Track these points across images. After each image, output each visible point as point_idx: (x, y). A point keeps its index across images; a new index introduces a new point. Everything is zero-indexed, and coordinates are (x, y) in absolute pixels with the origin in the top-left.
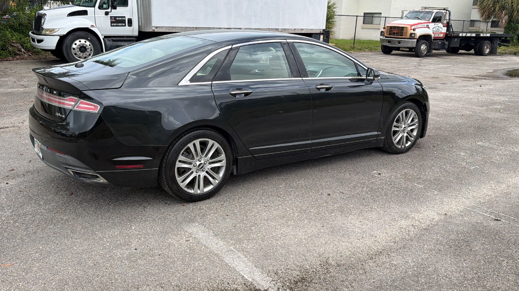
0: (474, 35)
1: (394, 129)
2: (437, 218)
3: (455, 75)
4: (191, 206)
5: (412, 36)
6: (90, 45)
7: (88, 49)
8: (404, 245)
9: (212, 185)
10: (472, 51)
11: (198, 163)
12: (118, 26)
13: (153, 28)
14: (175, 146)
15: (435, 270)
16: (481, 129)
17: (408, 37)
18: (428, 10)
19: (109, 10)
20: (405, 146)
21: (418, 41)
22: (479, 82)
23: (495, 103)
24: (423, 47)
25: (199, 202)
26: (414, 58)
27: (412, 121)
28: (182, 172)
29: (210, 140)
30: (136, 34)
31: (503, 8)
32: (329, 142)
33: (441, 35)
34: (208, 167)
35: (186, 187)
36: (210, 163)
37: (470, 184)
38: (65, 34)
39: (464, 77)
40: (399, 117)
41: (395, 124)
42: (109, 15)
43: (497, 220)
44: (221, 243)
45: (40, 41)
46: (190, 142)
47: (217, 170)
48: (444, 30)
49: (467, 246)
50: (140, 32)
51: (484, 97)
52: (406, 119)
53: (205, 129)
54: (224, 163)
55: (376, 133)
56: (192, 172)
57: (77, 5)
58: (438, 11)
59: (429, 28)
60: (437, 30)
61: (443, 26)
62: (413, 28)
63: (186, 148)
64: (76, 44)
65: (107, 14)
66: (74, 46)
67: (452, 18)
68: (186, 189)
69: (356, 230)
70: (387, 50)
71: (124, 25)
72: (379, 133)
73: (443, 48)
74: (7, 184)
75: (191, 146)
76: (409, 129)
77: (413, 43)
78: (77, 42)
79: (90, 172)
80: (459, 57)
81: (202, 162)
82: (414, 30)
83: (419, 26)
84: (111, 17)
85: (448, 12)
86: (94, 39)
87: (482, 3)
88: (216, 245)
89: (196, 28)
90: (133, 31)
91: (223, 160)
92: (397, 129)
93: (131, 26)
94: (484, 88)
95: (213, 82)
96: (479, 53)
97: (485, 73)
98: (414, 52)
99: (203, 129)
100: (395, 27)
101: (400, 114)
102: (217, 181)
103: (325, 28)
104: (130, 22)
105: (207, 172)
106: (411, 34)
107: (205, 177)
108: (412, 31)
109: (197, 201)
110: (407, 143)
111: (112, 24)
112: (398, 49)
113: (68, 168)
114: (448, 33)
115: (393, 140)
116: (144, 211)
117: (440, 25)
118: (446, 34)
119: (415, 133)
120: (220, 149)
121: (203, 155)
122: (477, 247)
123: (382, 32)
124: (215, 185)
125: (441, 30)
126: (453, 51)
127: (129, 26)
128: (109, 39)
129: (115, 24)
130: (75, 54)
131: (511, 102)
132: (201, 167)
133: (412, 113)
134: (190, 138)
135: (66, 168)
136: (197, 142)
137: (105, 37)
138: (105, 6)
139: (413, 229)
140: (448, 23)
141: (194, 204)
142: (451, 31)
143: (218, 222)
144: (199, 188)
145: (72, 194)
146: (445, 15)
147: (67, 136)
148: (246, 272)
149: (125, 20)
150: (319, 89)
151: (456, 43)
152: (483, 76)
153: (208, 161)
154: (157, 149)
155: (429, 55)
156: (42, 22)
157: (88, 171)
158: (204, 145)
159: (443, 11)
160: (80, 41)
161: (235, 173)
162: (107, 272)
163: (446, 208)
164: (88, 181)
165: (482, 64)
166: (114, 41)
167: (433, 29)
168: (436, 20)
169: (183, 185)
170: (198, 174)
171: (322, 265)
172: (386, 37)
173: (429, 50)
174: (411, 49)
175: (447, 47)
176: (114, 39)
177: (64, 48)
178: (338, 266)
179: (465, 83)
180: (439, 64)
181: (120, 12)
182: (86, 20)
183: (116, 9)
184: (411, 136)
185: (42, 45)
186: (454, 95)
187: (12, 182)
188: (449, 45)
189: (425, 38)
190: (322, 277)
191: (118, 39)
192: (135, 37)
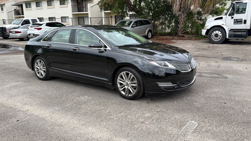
7: (219, 35)
12: (238, 24)
20: (128, 95)
38: (209, 28)
40: (121, 74)
41: (119, 78)
42: (233, 19)
52: (127, 78)
54: (45, 70)
56: (39, 70)
64: (214, 33)
65: (232, 18)
71: (241, 23)
72: (107, 80)
84: (234, 20)
86: (223, 31)
90: (247, 26)
93: (245, 24)
102: (44, 75)
104: (245, 22)
111: (235, 23)
115: (119, 88)
127: (244, 24)
128: (232, 31)
129: (236, 23)
133: (132, 76)
136: (39, 60)
144: (40, 76)
149: (242, 21)
160: (216, 32)
169: (37, 73)
176: (234, 30)
182: (221, 22)
184: (133, 90)
191: (237, 30)
192: (248, 30)
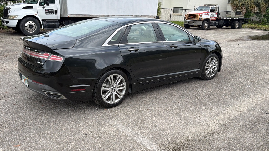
0: (230, 18)
1: (206, 67)
2: (237, 113)
3: (224, 39)
4: (109, 110)
5: (200, 19)
6: (35, 24)
7: (34, 26)
8: (225, 128)
9: (119, 98)
10: (230, 27)
11: (112, 87)
12: (50, 14)
13: (68, 15)
14: (101, 79)
15: (244, 141)
16: (245, 67)
17: (198, 19)
18: (208, 6)
19: (45, 6)
20: (211, 76)
21: (203, 22)
22: (237, 42)
23: (248, 53)
24: (206, 25)
25: (113, 108)
26: (201, 31)
27: (215, 63)
28: (104, 92)
29: (118, 75)
30: (59, 18)
31: (243, 5)
32: (173, 75)
33: (215, 19)
34: (117, 89)
35: (106, 100)
36: (118, 87)
37: (248, 95)
38: (21, 18)
39: (229, 40)
40: (209, 61)
41: (207, 65)
42: (45, 9)
43: (267, 113)
44: (131, 130)
45: (7, 22)
46: (108, 76)
47: (121, 91)
48: (216, 16)
49: (256, 127)
50: (61, 17)
51: (241, 50)
52: (212, 62)
53: (116, 69)
54: (125, 87)
55: (198, 70)
56: (109, 92)
57: (27, 3)
58: (213, 6)
59: (208, 15)
60: (212, 16)
61: (216, 14)
62: (200, 15)
63: (106, 79)
64: (27, 24)
65: (43, 8)
66: (26, 25)
67: (220, 10)
68: (106, 101)
69: (198, 121)
70: (187, 27)
71: (53, 13)
72: (200, 69)
73: (215, 25)
74: (6, 100)
75: (109, 78)
76: (213, 67)
77: (200, 23)
78: (28, 23)
79: (58, 94)
80: (224, 30)
81: (114, 87)
82: (201, 16)
83: (204, 14)
84: (46, 9)
85: (217, 7)
86: (37, 21)
87: (233, 2)
88: (128, 131)
89: (91, 15)
90: (57, 17)
91: (125, 85)
92: (208, 67)
93: (56, 14)
94: (241, 46)
95: (119, 44)
96: (233, 27)
97: (238, 38)
98: (201, 28)
99: (115, 69)
100: (191, 15)
101: (209, 60)
102: (121, 97)
103: (157, 15)
104: (56, 12)
105: (116, 92)
106: (200, 18)
107: (116, 95)
108: (200, 17)
109: (112, 108)
110: (212, 74)
111: (47, 13)
112: (192, 26)
113: (44, 92)
114: (218, 17)
115: (206, 73)
116: (85, 113)
117: (214, 13)
118: (217, 18)
119: (216, 69)
120: (123, 79)
121: (115, 83)
122: (261, 127)
123: (184, 17)
124: (121, 98)
125: (214, 16)
126: (220, 27)
127: (55, 14)
128: (45, 21)
129: (48, 13)
130: (27, 29)
131: (255, 52)
132: (113, 90)
133: (215, 59)
134: (109, 74)
135: (43, 91)
136: (112, 76)
137: (43, 20)
138: (42, 4)
139: (227, 120)
140: (218, 13)
141: (110, 109)
142: (219, 16)
143: (125, 119)
144: (113, 100)
145: (43, 105)
146: (216, 8)
147: (42, 74)
148: (148, 145)
149: (53, 11)
150: (171, 47)
151: (222, 23)
152: (238, 39)
153: (117, 86)
154: (93, 80)
155: (209, 29)
156: (8, 12)
157: (56, 93)
158: (115, 77)
159: (215, 6)
160: (29, 22)
161: (130, 92)
162: (74, 148)
163: (240, 108)
164: (55, 98)
165: (236, 33)
166: (47, 22)
167: (210, 15)
168: (212, 11)
169: (105, 99)
170: (112, 93)
171: (186, 140)
172: (187, 20)
173: (209, 26)
174: (199, 26)
175: (217, 25)
176: (47, 21)
177: (21, 26)
178: (195, 140)
179: (230, 43)
180: (214, 34)
181: (51, 7)
182: (33, 11)
183: (48, 5)
184: (214, 71)
185: (9, 25)
186: (226, 49)
187: (8, 99)
188: (218, 24)
189: (207, 20)
190: (188, 147)
191: (50, 21)
192: (59, 20)
